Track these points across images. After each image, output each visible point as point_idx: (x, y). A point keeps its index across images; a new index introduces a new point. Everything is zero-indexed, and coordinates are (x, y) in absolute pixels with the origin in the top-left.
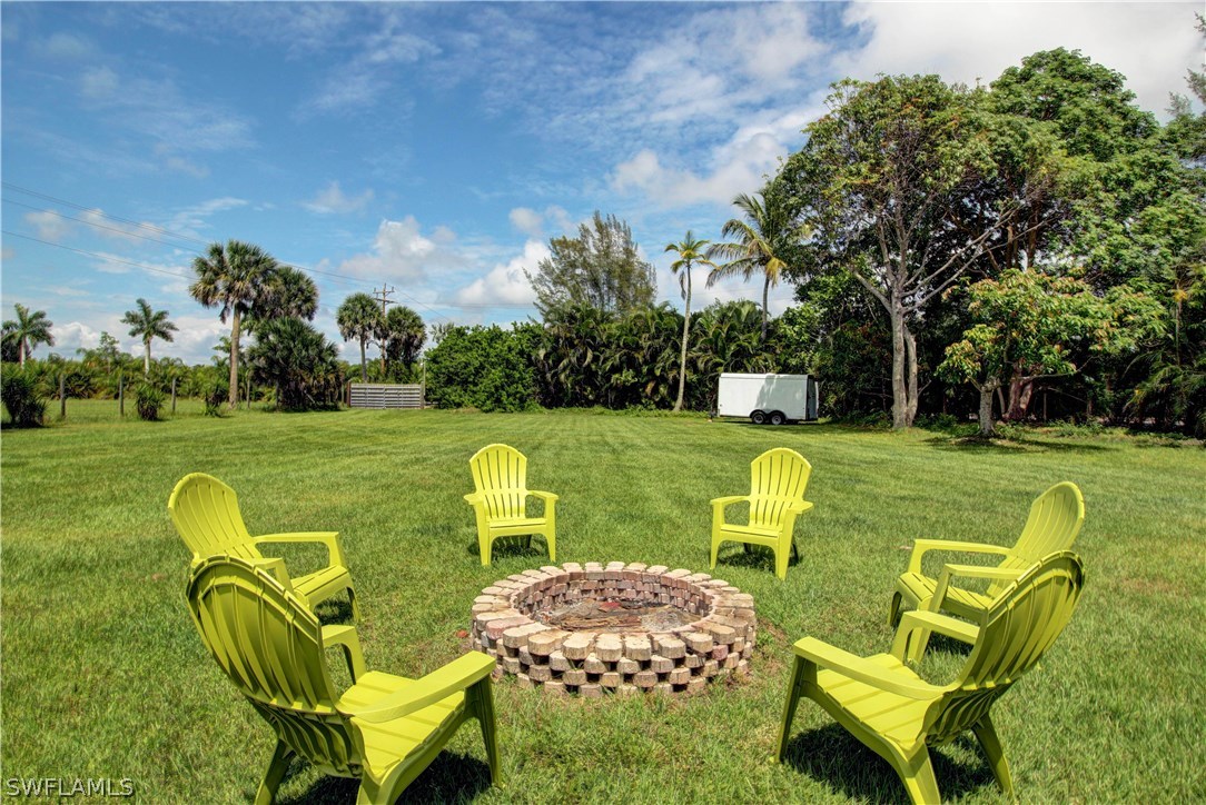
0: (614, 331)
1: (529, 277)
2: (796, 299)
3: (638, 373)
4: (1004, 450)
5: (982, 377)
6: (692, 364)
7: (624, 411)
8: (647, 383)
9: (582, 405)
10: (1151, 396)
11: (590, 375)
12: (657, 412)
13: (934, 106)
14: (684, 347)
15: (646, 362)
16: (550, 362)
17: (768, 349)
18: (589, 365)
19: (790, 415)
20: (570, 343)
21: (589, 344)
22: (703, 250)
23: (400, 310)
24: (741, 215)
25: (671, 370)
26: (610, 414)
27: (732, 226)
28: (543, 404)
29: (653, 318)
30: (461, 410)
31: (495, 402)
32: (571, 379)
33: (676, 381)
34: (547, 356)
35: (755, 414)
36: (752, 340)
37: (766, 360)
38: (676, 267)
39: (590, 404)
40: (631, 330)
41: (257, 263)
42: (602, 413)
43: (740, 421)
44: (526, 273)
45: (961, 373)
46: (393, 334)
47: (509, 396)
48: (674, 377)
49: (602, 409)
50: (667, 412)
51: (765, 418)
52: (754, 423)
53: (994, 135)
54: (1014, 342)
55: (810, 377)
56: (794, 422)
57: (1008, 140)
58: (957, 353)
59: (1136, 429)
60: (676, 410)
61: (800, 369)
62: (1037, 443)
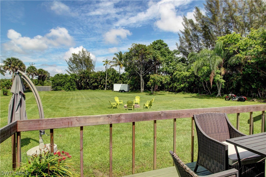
0: (93, 76)
1: (67, 61)
2: (125, 71)
3: (98, 83)
4: (154, 95)
5: (151, 86)
6: (108, 82)
7: (95, 90)
8: (99, 85)
9: (86, 89)
10: (171, 87)
11: (88, 84)
12: (102, 90)
13: (145, 50)
14: (106, 79)
15: (99, 82)
16: (80, 81)
17: (120, 79)
18: (88, 82)
19: (125, 91)
20: (84, 78)
21: (88, 78)
22: (109, 62)
23: (41, 69)
24: (115, 56)
25: (104, 83)
26: (93, 91)
27: (114, 58)
28: (78, 89)
29: (100, 74)
30: (61, 91)
31: (68, 89)
32: (84, 84)
33: (105, 85)
34: (79, 80)
35: (120, 91)
36: (118, 78)
37: (120, 81)
38: (104, 65)
39: (88, 89)
40: (96, 76)
41: (19, 62)
42: (91, 91)
43: (117, 92)
44: (66, 60)
45: (149, 85)
46: (40, 75)
47: (71, 88)
48: (105, 84)
49: (91, 90)
50: (103, 90)
51: (121, 91)
52: (119, 92)
53: (152, 54)
54: (155, 82)
55: (128, 85)
56: (126, 92)
57: (154, 55)
58: (149, 83)
59: (170, 91)
60: (105, 90)
61: (126, 83)
62: (158, 94)
